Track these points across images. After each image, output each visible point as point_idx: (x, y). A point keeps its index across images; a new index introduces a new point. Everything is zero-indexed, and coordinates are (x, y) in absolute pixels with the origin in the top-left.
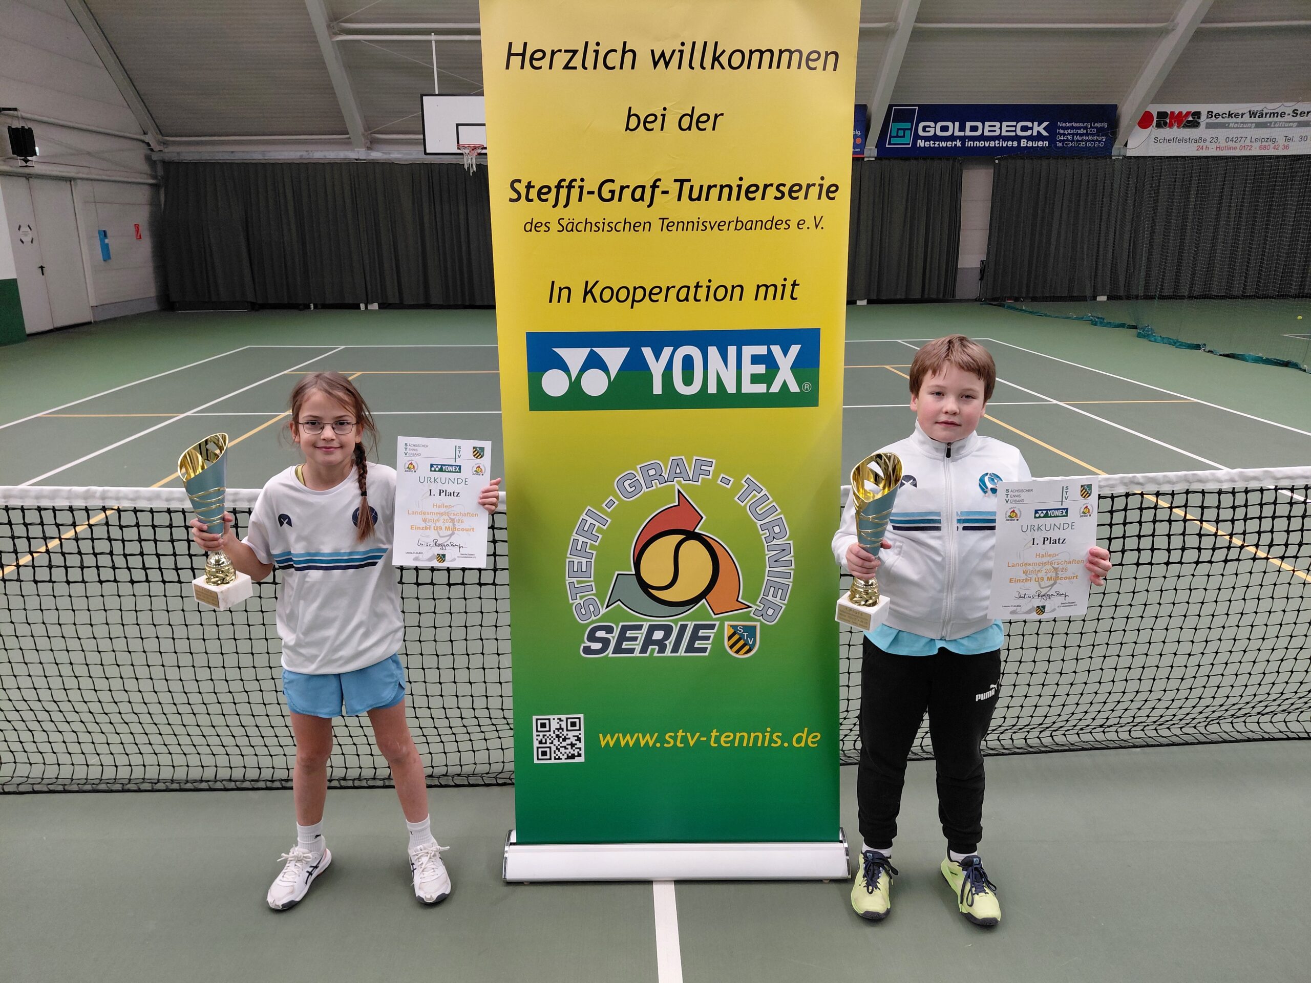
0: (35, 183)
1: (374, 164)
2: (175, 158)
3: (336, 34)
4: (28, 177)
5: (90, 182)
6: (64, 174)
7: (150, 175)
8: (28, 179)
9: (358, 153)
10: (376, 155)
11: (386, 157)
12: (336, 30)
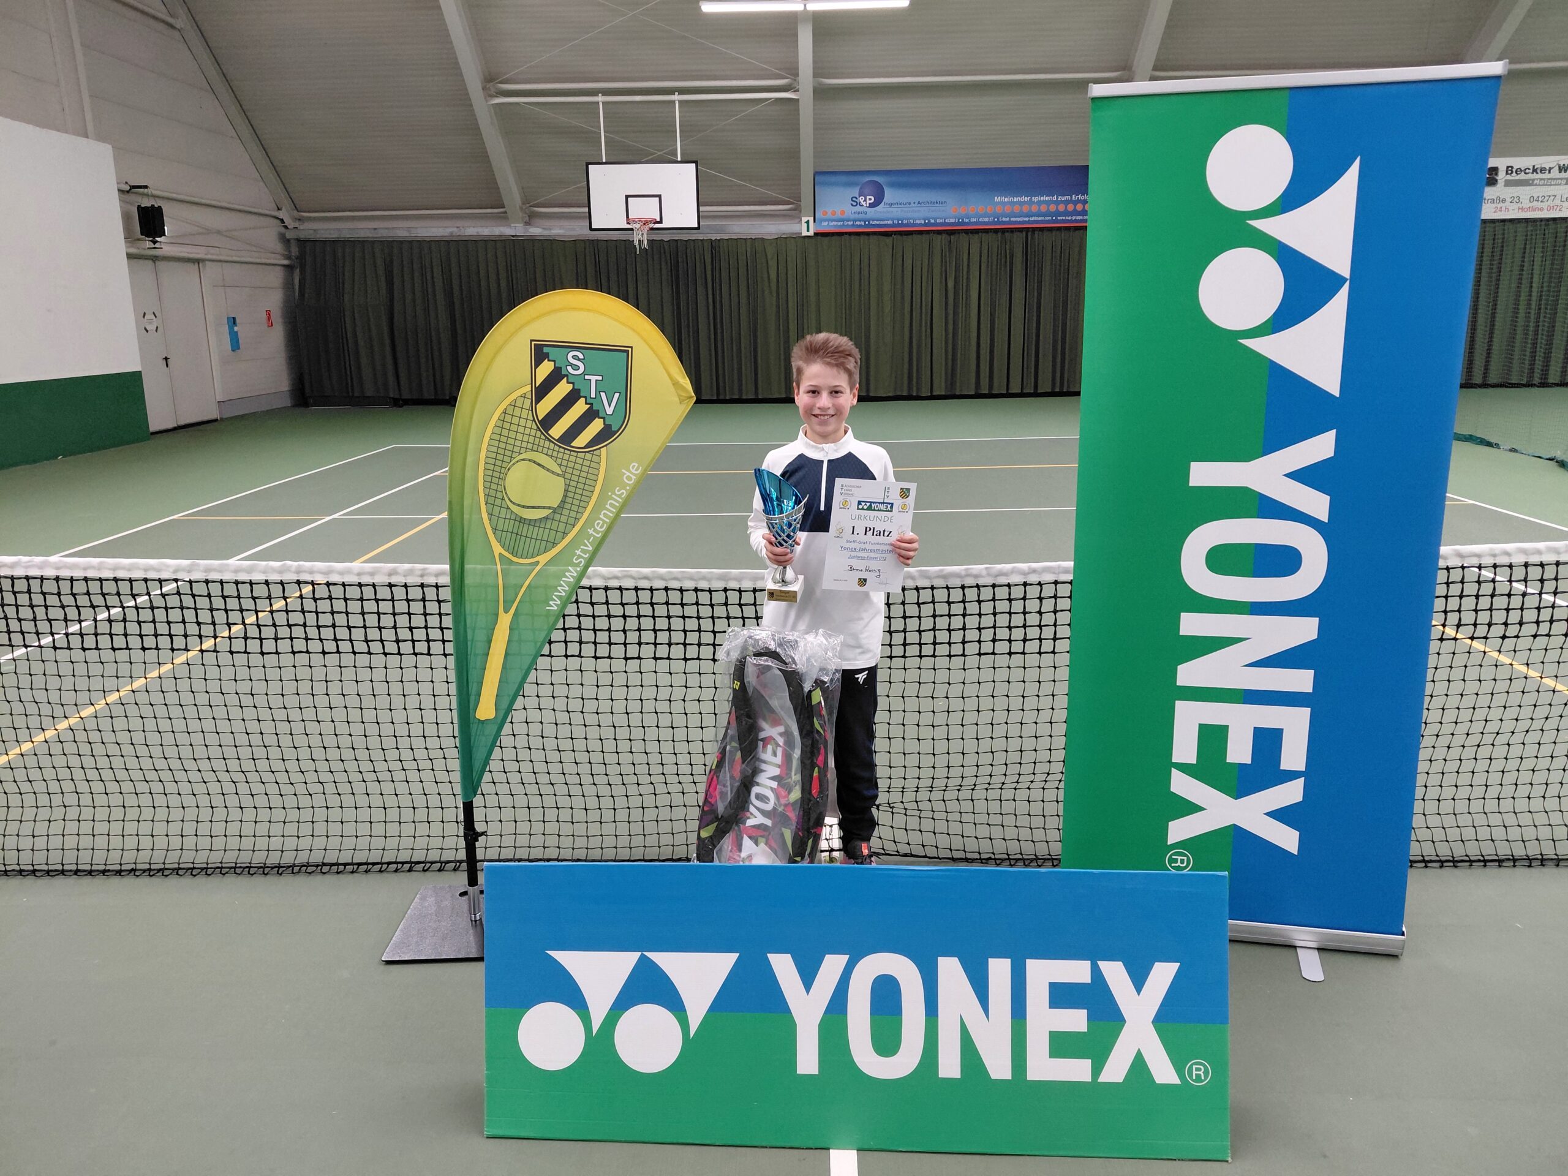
0: (161, 265)
1: (533, 241)
2: (312, 237)
3: (492, 96)
4: (155, 259)
5: (219, 264)
6: (191, 256)
7: (283, 255)
8: (154, 262)
9: (515, 229)
10: (535, 231)
11: (546, 233)
12: (492, 92)
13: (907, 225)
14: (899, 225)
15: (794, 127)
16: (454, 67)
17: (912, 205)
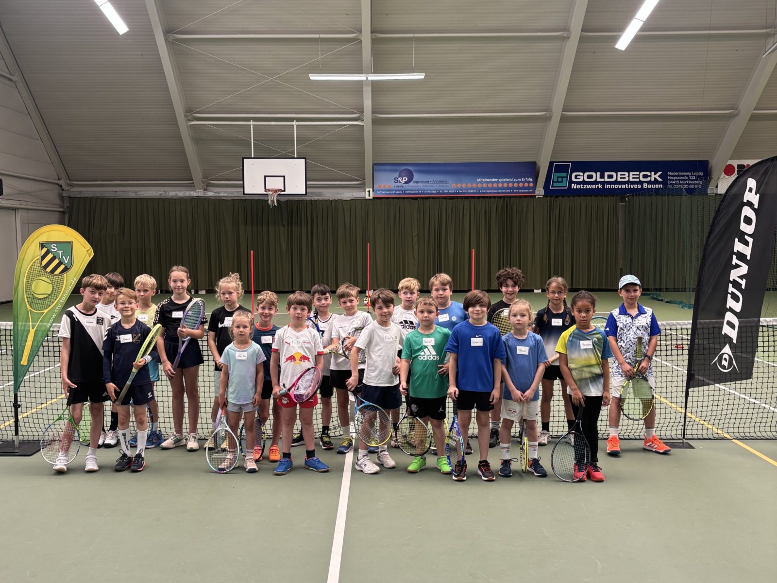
1: (208, 200)
3: (190, 120)
5: (27, 210)
6: (12, 206)
7: (59, 205)
9: (199, 193)
10: (210, 194)
11: (216, 195)
12: (189, 117)
13: (426, 194)
14: (421, 194)
15: (361, 140)
16: (169, 104)
17: (429, 182)
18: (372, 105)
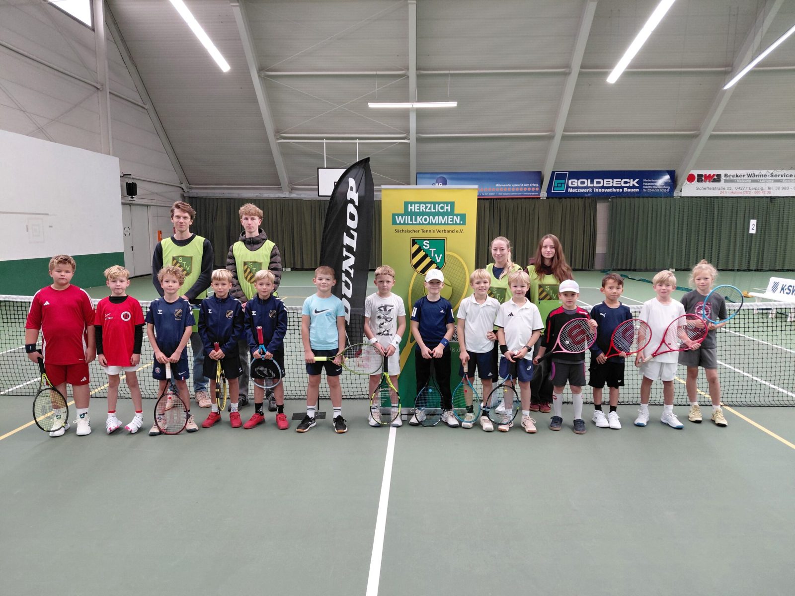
1: (292, 200)
3: (277, 139)
5: (155, 207)
6: (146, 203)
8: (131, 206)
9: (285, 195)
10: (294, 195)
11: (299, 196)
15: (407, 154)
16: (263, 126)
18: (416, 127)
